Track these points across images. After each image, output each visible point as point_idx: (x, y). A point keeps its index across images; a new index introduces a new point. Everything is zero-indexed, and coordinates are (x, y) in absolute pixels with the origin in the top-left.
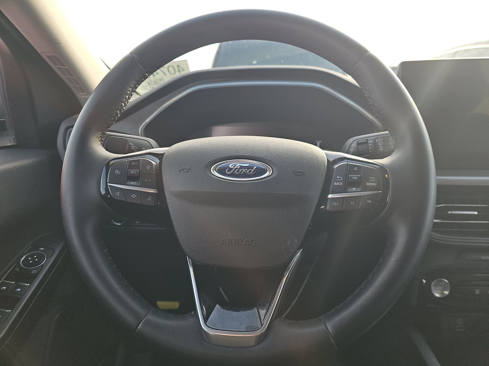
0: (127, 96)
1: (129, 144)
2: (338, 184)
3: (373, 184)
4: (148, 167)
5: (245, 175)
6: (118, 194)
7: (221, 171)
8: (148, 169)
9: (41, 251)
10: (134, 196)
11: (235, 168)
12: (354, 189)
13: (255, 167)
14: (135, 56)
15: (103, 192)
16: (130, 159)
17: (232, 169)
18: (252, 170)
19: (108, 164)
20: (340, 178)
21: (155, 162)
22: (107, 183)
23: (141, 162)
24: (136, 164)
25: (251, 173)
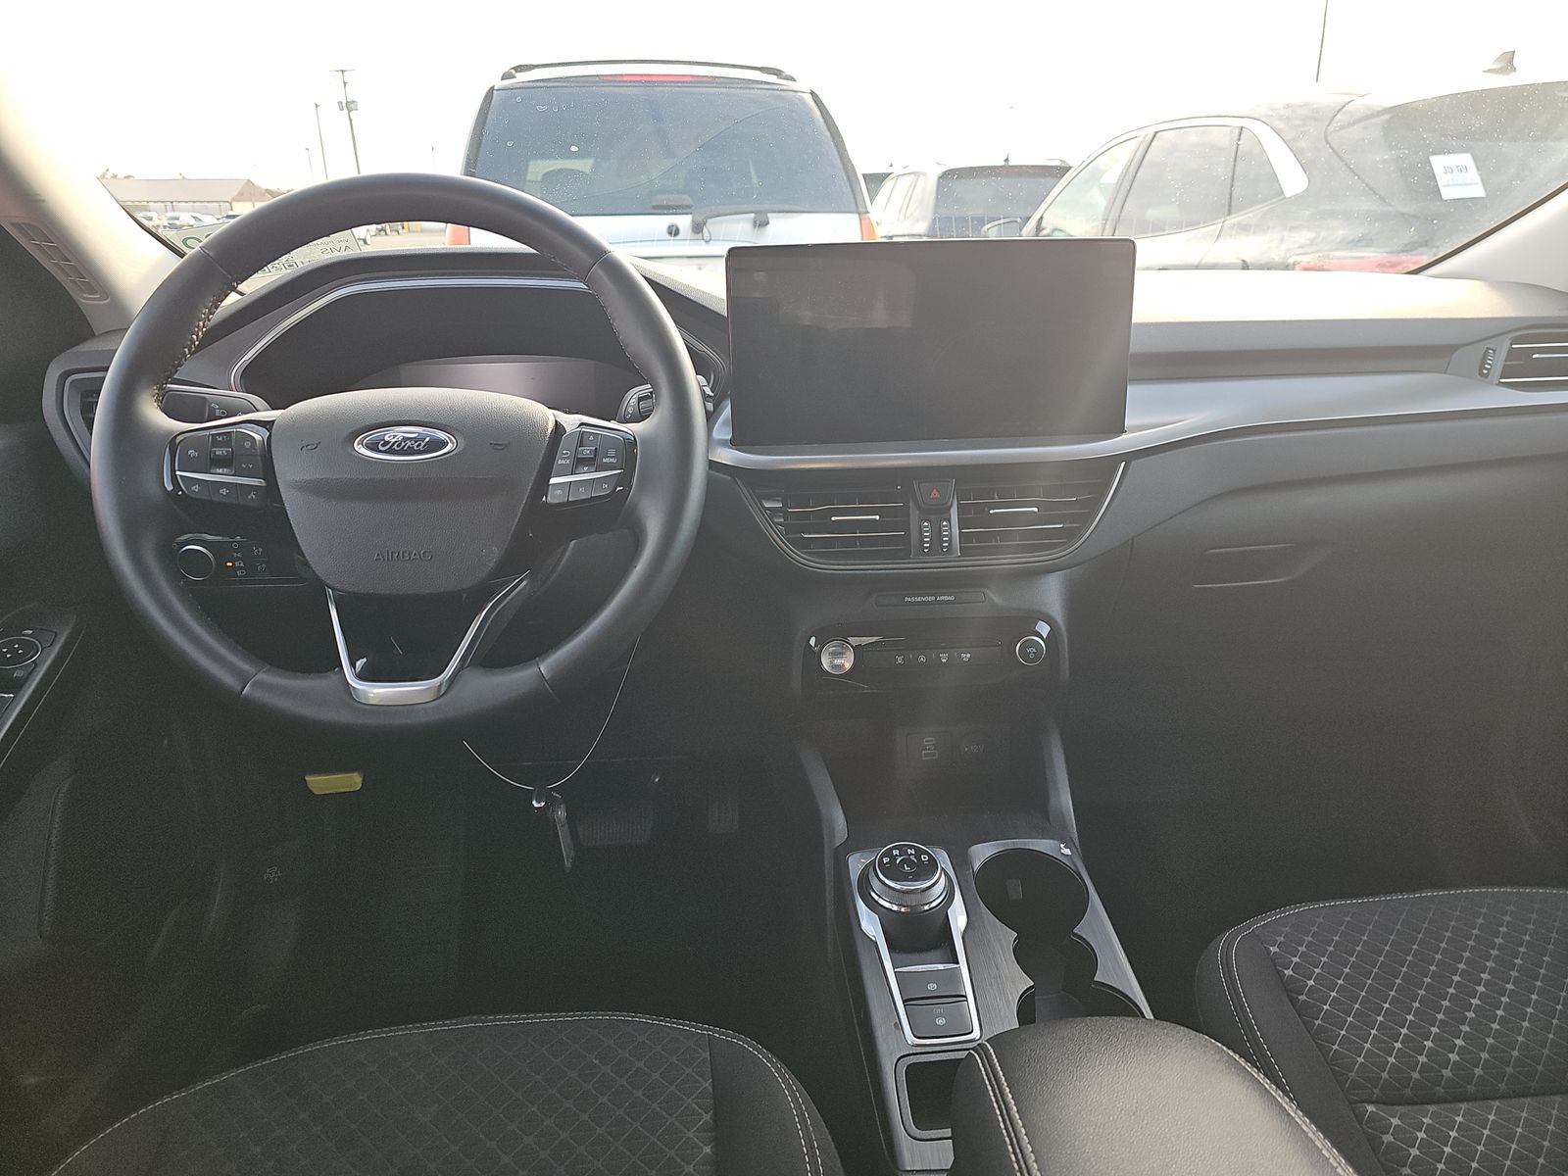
0: (201, 323)
1: (210, 406)
2: (564, 462)
3: (612, 460)
4: (248, 445)
5: (411, 452)
6: (196, 488)
7: (373, 447)
8: (248, 447)
9: (27, 635)
10: (224, 491)
11: (394, 440)
12: (586, 469)
13: (427, 439)
14: (211, 254)
15: (170, 488)
16: (214, 432)
17: (389, 442)
18: (423, 444)
19: (173, 442)
20: (567, 454)
21: (258, 435)
22: (173, 471)
23: (234, 436)
24: (226, 438)
25: (421, 447)
